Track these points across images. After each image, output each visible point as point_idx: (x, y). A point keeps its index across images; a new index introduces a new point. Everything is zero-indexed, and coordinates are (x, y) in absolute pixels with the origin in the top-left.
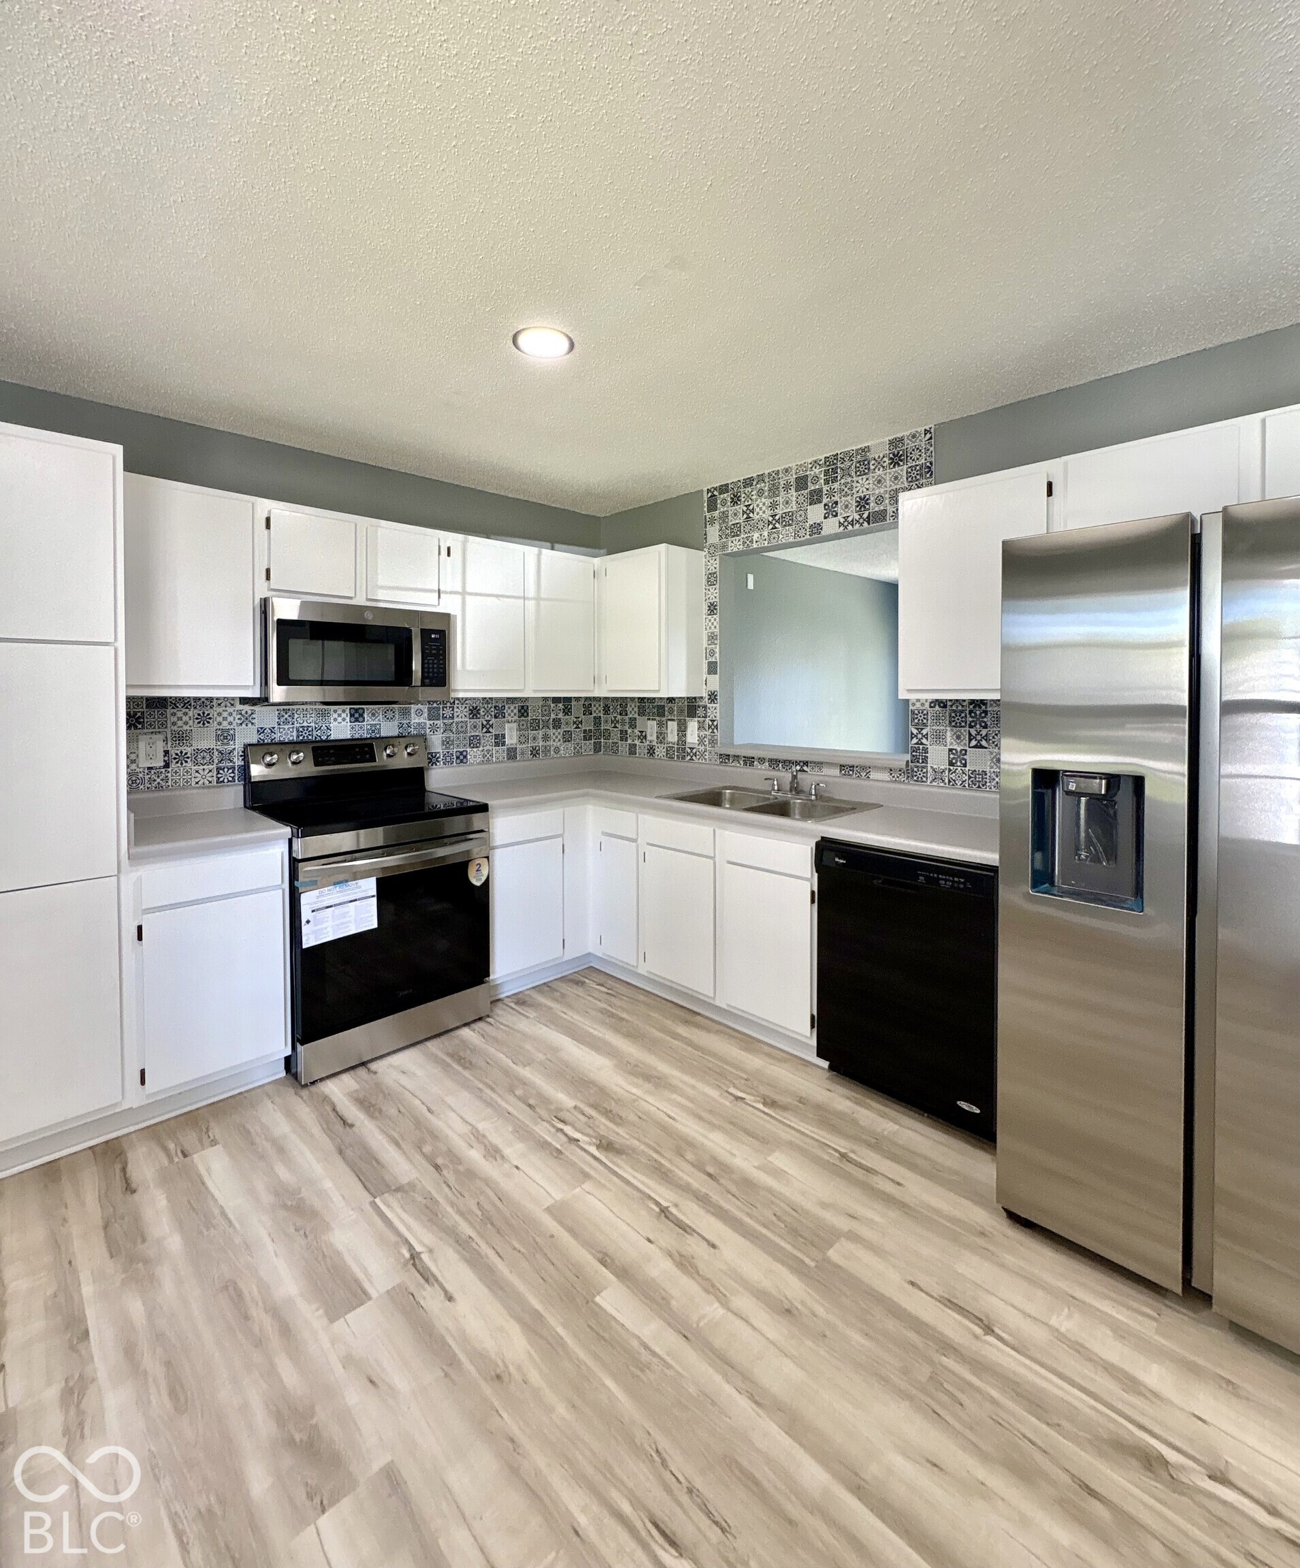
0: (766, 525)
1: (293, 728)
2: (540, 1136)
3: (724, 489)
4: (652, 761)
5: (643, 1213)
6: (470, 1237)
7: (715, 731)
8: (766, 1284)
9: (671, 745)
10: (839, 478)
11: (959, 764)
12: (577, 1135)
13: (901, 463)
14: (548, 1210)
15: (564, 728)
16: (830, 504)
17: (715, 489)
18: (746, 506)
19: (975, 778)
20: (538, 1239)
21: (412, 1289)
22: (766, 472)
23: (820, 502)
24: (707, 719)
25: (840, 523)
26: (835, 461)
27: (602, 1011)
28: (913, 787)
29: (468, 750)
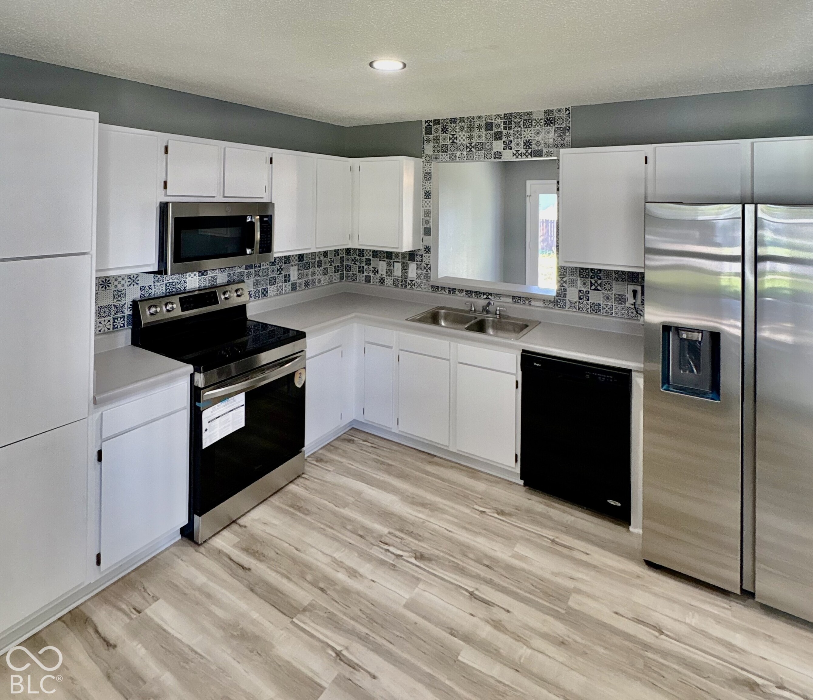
0: (466, 148)
1: (163, 284)
2: (377, 557)
3: (437, 122)
4: (382, 287)
5: (461, 598)
6: (367, 634)
7: (429, 271)
8: (545, 629)
9: (396, 278)
10: (513, 127)
11: (585, 299)
12: (399, 552)
13: (552, 125)
14: (406, 606)
15: (324, 266)
16: (507, 142)
17: (431, 121)
18: (452, 135)
19: (594, 307)
20: (408, 626)
21: (348, 675)
22: (466, 117)
23: (501, 139)
24: (423, 263)
25: (513, 153)
26: (511, 117)
27: (375, 461)
28: (557, 311)
29: (269, 287)
